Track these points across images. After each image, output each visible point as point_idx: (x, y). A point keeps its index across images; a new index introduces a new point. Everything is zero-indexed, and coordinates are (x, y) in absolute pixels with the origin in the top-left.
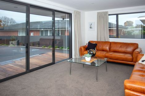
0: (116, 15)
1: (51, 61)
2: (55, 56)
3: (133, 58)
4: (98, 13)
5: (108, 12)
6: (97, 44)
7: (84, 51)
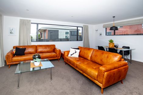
3: (57, 55)
5: (31, 20)
7: (13, 58)
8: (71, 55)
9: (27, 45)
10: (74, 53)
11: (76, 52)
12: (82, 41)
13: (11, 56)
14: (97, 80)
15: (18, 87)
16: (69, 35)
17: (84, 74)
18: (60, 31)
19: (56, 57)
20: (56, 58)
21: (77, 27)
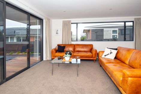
0: (76, 24)
1: (26, 66)
2: (30, 61)
3: (93, 55)
4: (63, 21)
5: (71, 21)
6: (65, 46)
7: (55, 53)
8: (105, 56)
9: (68, 44)
10: (109, 54)
11: (111, 53)
12: (133, 40)
13: (54, 51)
14: (121, 87)
15: (52, 74)
16: (117, 34)
17: (112, 78)
18: (105, 29)
19: (91, 57)
20: (91, 59)
21: (125, 22)
